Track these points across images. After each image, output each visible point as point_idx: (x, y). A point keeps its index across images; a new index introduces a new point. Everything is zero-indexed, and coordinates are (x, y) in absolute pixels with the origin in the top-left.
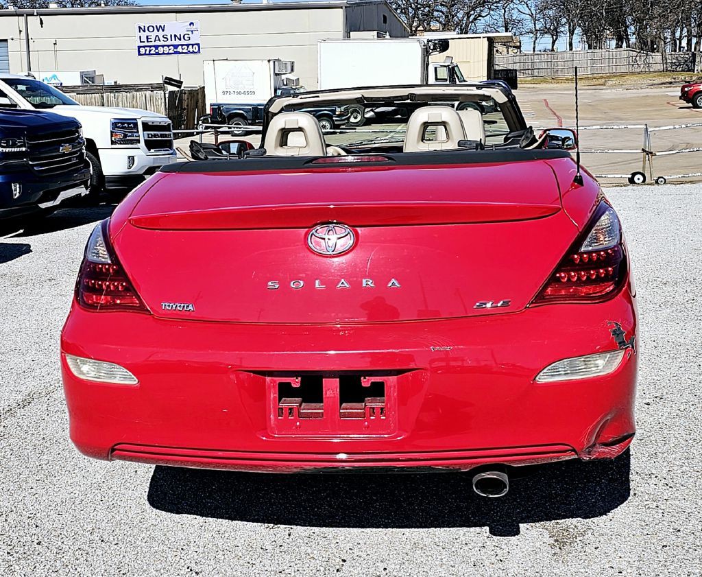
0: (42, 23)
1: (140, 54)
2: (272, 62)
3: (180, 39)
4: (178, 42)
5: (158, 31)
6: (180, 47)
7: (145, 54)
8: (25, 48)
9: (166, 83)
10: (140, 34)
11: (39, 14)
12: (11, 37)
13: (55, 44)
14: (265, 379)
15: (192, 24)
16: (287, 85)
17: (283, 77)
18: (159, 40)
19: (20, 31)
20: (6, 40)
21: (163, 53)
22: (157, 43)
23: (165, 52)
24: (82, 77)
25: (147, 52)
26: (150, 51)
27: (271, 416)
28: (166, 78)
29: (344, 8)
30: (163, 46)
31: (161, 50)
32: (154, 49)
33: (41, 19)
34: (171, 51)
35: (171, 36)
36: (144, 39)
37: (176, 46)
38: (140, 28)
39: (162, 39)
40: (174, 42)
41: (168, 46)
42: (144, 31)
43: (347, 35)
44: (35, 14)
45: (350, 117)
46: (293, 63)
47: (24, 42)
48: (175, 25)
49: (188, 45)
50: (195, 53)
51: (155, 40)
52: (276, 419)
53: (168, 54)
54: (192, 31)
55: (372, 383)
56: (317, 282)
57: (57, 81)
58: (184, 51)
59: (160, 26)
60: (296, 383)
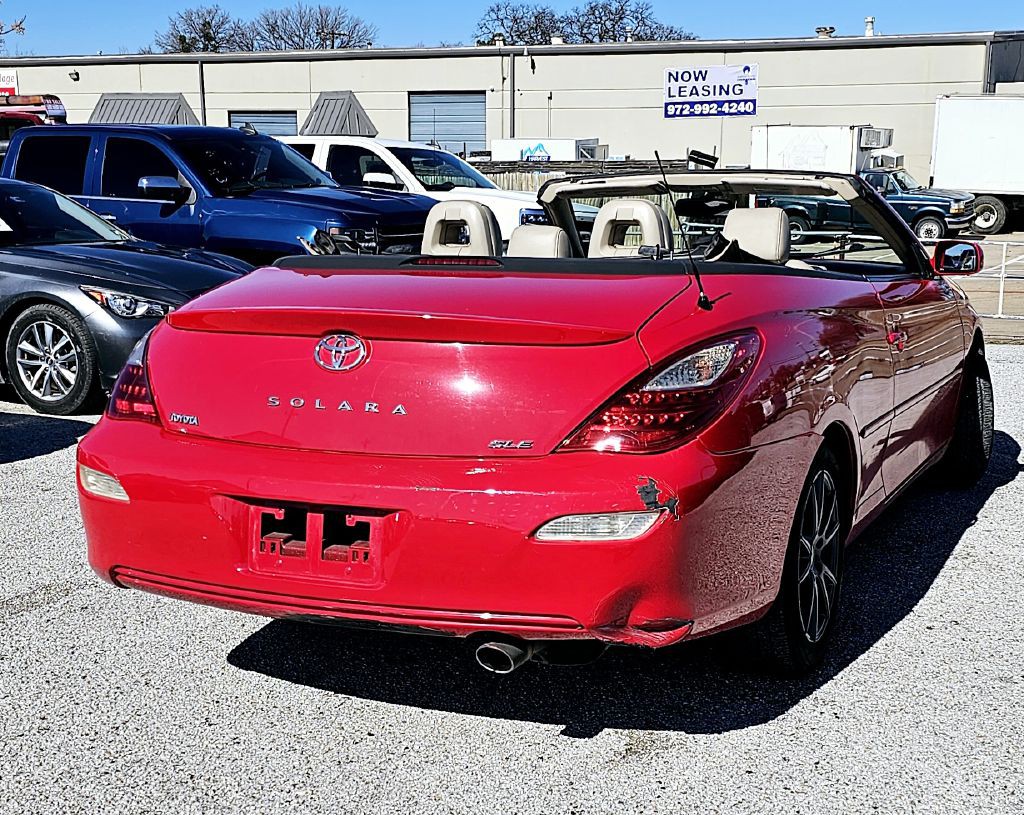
0: (533, 67)
1: (667, 116)
2: (856, 129)
3: (727, 93)
4: (724, 97)
5: (697, 79)
6: (726, 105)
7: (674, 115)
8: (508, 104)
9: (691, 159)
10: (669, 85)
11: (531, 54)
12: (491, 87)
13: (550, 98)
14: (248, 508)
15: (747, 68)
16: (882, 165)
17: (875, 153)
18: (697, 94)
19: (504, 79)
20: (483, 92)
21: (701, 114)
22: (694, 98)
23: (704, 112)
24: (577, 148)
25: (678, 113)
26: (682, 110)
27: (254, 550)
28: (693, 152)
29: (988, 44)
30: (702, 103)
31: (698, 109)
32: (688, 106)
33: (533, 61)
34: (713, 111)
35: (715, 87)
36: (675, 92)
37: (720, 104)
38: (670, 74)
39: (700, 92)
40: (718, 98)
41: (709, 103)
42: (676, 80)
43: (990, 89)
44: (526, 53)
45: (975, 218)
46: (891, 131)
47: (508, 94)
48: (722, 70)
49: (738, 102)
50: (749, 113)
51: (691, 94)
52: (257, 553)
53: (709, 114)
54: (746, 81)
55: (358, 523)
56: (318, 401)
57: (543, 154)
58: (732, 111)
59: (700, 72)
60: (280, 514)
